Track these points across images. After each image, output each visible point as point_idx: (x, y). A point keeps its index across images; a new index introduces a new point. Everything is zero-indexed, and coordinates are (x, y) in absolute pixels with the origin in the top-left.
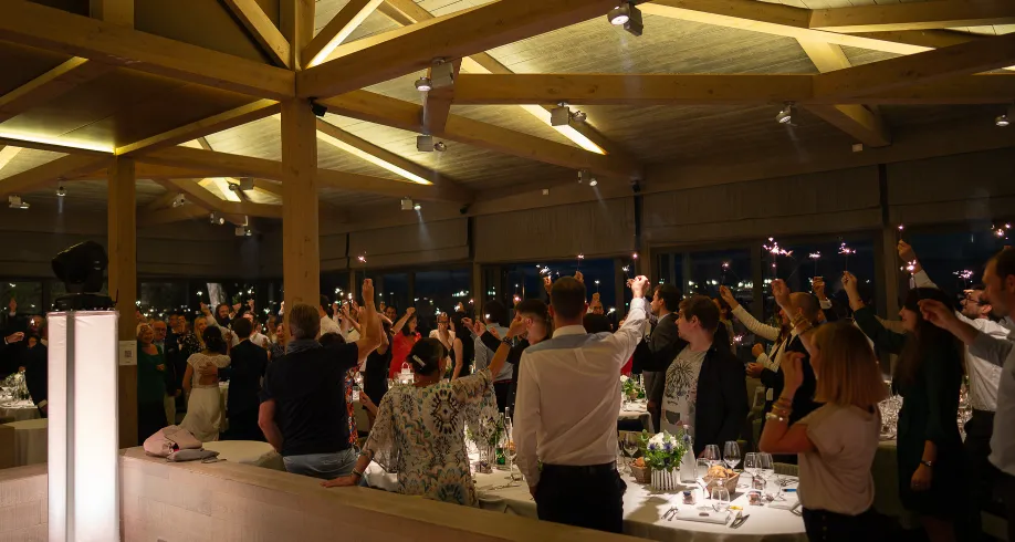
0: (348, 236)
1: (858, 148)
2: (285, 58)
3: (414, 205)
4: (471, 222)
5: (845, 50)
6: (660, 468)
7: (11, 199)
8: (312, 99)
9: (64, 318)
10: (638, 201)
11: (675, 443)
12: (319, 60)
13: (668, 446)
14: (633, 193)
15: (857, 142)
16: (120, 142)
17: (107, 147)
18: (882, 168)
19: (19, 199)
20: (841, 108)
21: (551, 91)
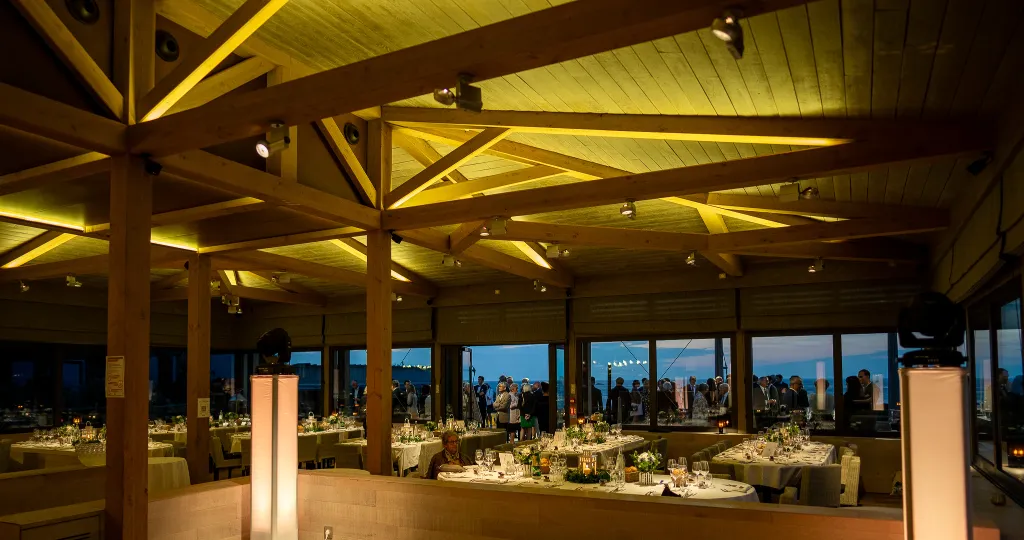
0: (324, 317)
1: (722, 276)
2: (373, 200)
3: (397, 297)
4: (434, 312)
5: (725, 219)
6: (646, 472)
7: (68, 278)
8: (391, 231)
9: (270, 380)
10: (569, 303)
11: (654, 458)
12: (396, 205)
13: (650, 459)
14: (564, 297)
15: (723, 272)
16: (203, 242)
17: (192, 247)
18: (738, 291)
19: (74, 279)
20: (721, 255)
21: (549, 235)
